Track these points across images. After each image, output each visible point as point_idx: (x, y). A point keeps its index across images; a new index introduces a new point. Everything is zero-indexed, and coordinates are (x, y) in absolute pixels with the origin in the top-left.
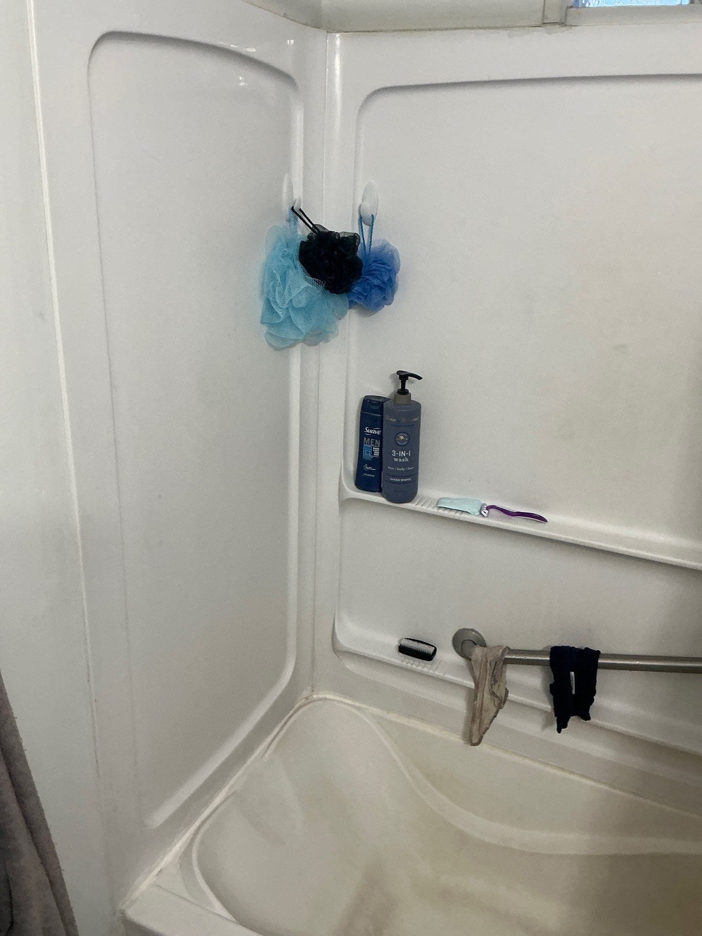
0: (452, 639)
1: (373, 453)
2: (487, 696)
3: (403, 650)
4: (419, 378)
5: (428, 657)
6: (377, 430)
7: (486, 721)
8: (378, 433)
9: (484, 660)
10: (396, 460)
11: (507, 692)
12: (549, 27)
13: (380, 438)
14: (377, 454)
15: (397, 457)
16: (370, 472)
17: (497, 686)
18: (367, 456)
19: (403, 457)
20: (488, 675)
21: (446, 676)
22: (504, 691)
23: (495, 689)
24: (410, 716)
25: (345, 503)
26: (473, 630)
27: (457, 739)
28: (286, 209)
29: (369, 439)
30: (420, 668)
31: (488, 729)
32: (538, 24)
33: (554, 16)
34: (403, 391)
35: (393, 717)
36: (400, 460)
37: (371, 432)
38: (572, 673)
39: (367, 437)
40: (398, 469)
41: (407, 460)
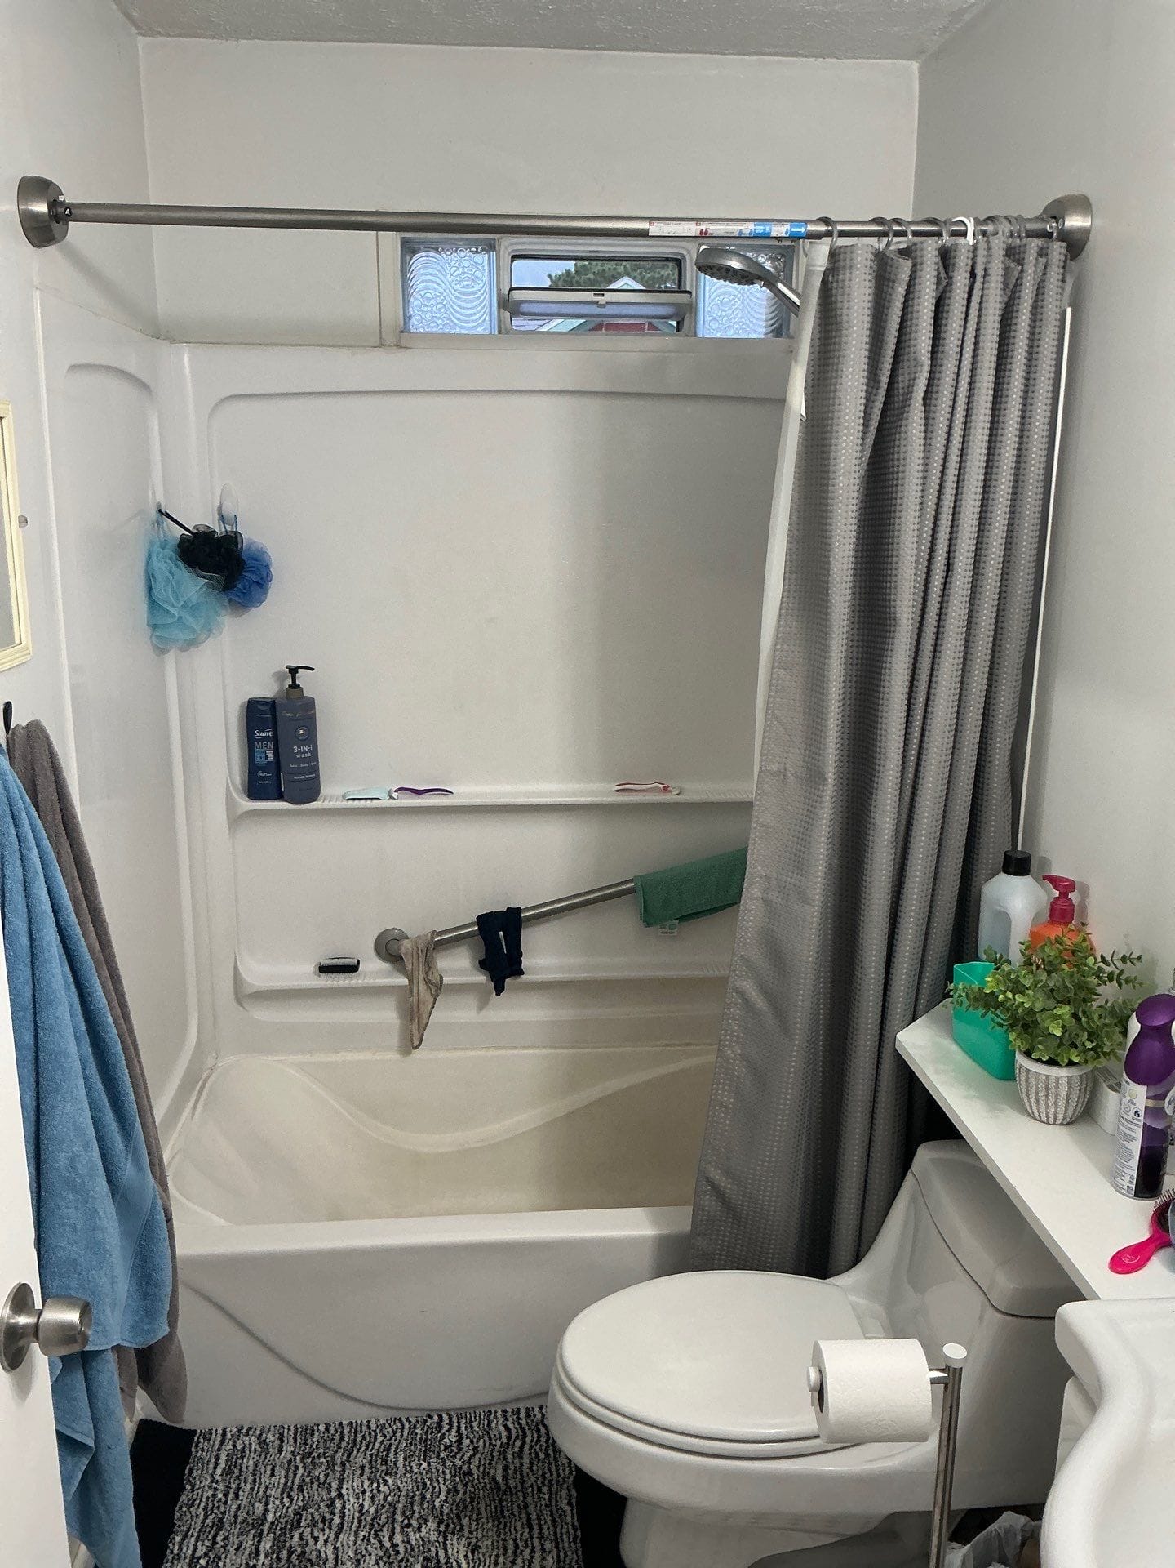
0: (373, 945)
1: (267, 757)
2: (423, 987)
3: (324, 969)
4: (312, 669)
5: (352, 969)
6: (268, 732)
7: (425, 1016)
8: (270, 734)
9: (415, 948)
10: (298, 756)
11: (441, 978)
12: (387, 347)
13: (275, 739)
14: (271, 757)
15: (299, 752)
16: (265, 778)
17: (431, 973)
18: (260, 761)
19: (306, 752)
20: (421, 963)
21: (377, 980)
22: (439, 979)
23: (430, 977)
24: (336, 1051)
25: (236, 820)
26: (394, 929)
27: (393, 1056)
28: (153, 513)
29: (260, 743)
30: (347, 982)
31: (428, 1023)
32: (376, 345)
33: (390, 339)
34: (295, 686)
35: (319, 1057)
36: (303, 756)
37: (262, 734)
38: (501, 933)
39: (258, 741)
40: (302, 766)
41: (309, 754)
